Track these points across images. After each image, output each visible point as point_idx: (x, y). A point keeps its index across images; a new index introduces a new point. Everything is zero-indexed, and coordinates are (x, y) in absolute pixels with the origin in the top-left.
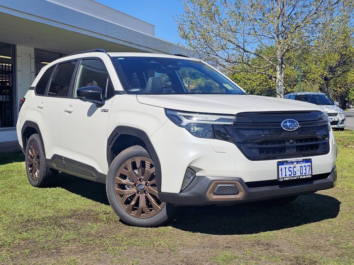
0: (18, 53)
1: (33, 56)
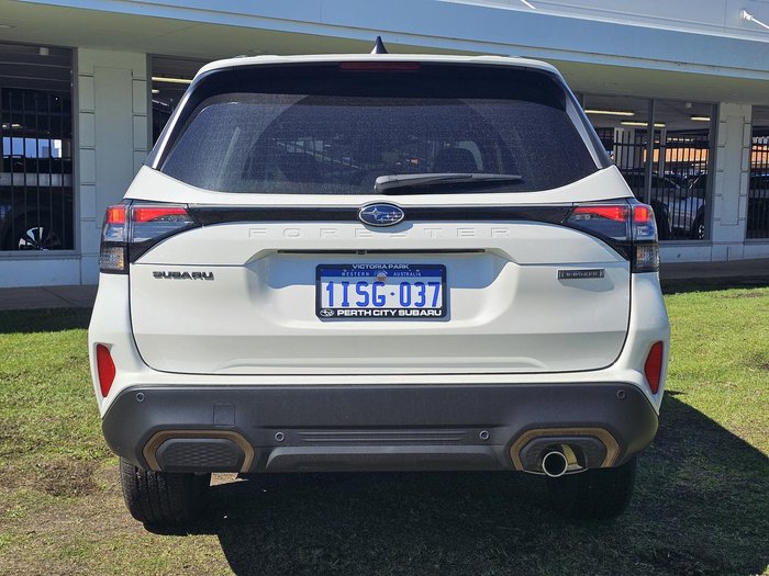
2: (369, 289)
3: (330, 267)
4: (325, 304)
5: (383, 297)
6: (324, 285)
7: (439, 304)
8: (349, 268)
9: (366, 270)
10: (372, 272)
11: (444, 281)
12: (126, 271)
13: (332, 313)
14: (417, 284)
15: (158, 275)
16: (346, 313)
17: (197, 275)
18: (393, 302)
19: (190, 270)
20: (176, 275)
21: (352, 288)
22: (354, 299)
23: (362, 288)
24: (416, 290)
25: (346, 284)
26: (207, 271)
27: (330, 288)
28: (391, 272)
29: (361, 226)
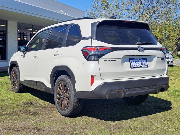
0: (8, 24)
1: (17, 26)
2: (137, 62)
3: (131, 59)
4: (131, 66)
5: (139, 64)
6: (131, 62)
7: (146, 65)
8: (134, 58)
9: (136, 59)
10: (137, 59)
11: (147, 61)
12: (98, 60)
13: (133, 67)
14: (143, 61)
15: (105, 61)
16: (135, 67)
17: (113, 60)
18: (140, 65)
19: (112, 60)
20: (109, 61)
21: (135, 62)
22: (135, 64)
23: (136, 62)
24: (143, 62)
25: (134, 61)
26: (115, 60)
27: (132, 62)
28: (140, 59)
29: (138, 51)
